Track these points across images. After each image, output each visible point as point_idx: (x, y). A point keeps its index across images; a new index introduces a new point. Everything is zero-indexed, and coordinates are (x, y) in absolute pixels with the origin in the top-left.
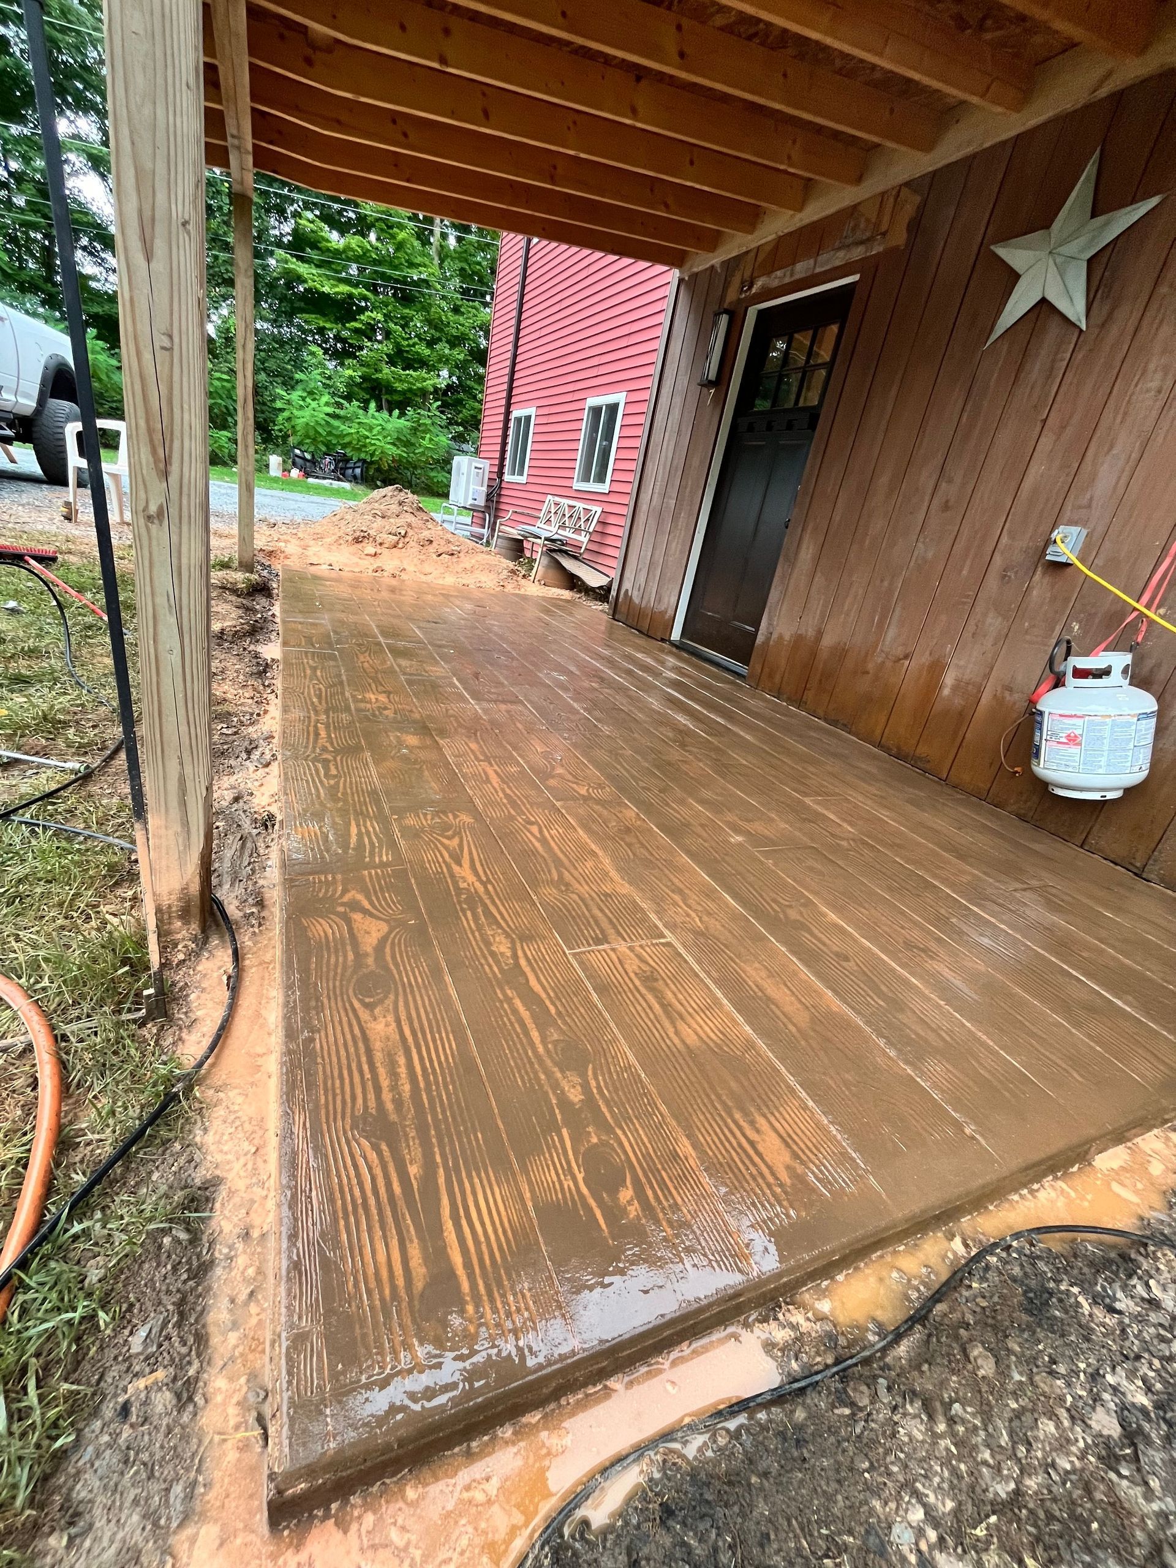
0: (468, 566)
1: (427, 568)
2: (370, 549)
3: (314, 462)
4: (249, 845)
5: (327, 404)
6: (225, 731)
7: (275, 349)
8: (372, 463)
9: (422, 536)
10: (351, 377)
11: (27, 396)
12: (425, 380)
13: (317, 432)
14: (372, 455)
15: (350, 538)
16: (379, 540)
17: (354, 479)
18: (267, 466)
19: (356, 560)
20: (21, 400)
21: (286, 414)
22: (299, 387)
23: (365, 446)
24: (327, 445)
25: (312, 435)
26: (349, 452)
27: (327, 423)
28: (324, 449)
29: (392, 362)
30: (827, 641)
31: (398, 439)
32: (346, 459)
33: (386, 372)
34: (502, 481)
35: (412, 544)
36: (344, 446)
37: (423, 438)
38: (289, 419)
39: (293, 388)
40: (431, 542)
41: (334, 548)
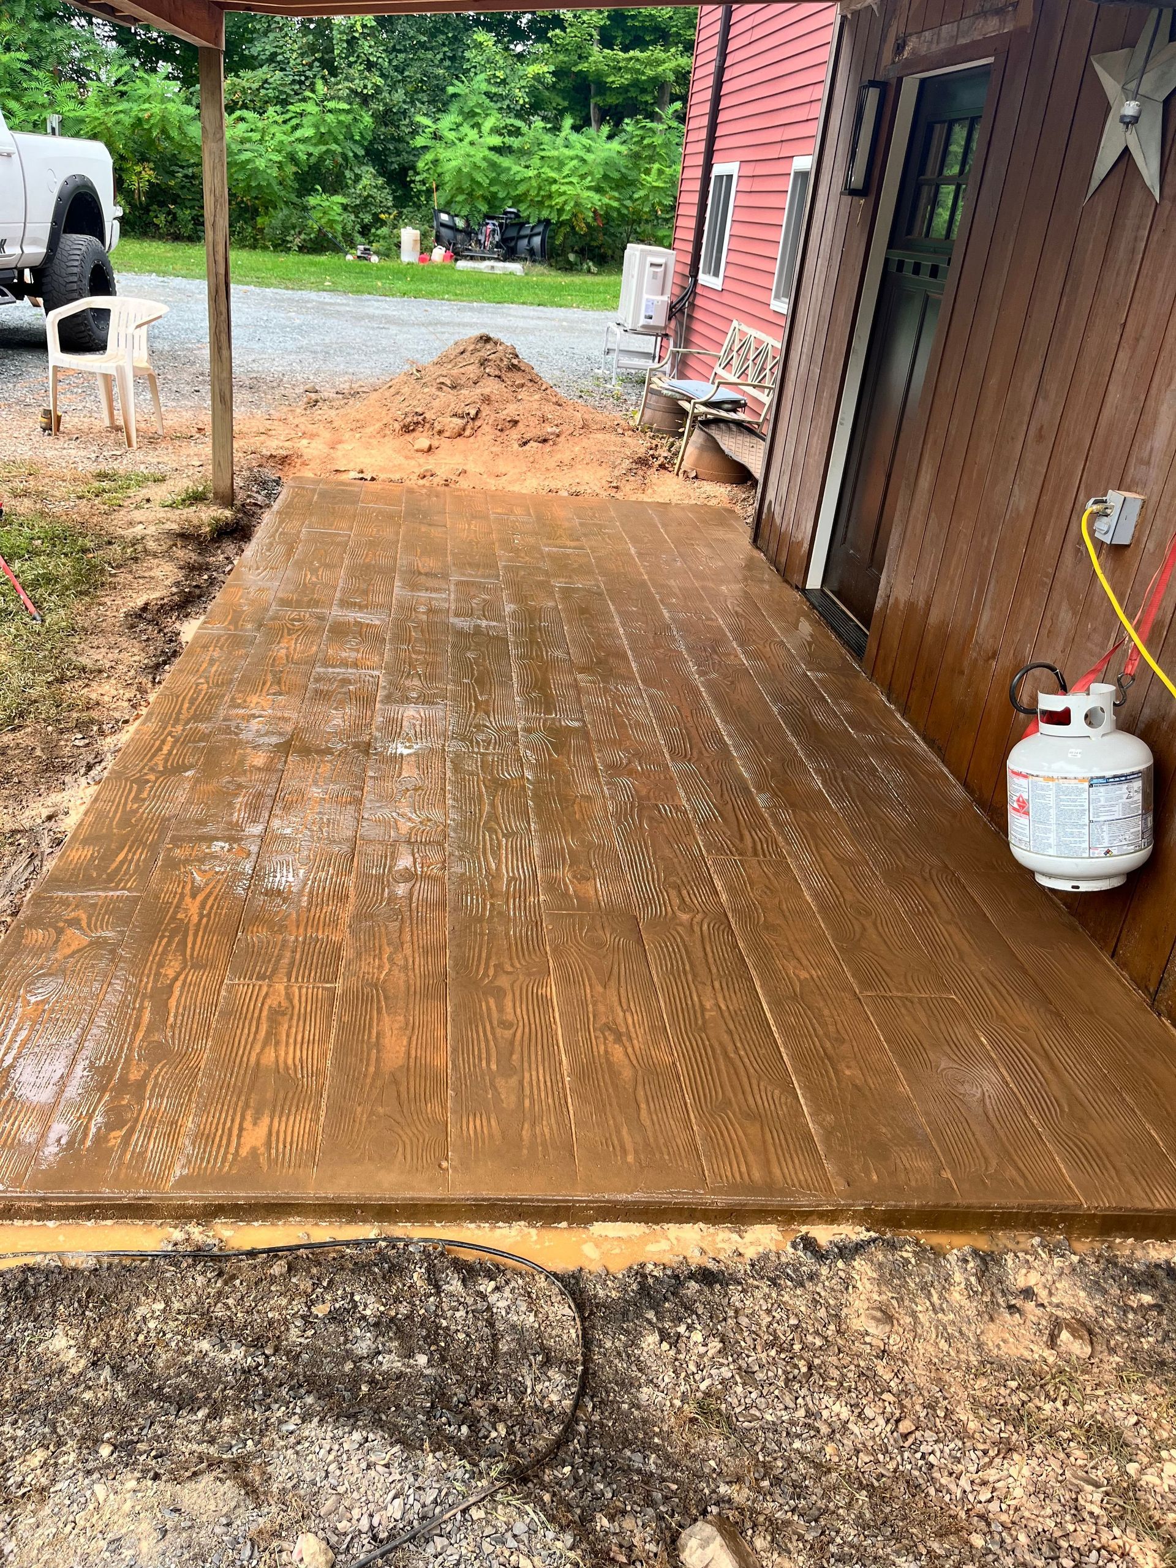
0: (566, 456)
1: (501, 466)
2: (423, 442)
3: (468, 232)
4: (37, 862)
5: (496, 131)
6: (77, 743)
7: (422, 45)
8: (562, 224)
9: (503, 415)
10: (537, 78)
11: (35, 242)
12: (659, 62)
13: (473, 180)
14: (560, 211)
15: (397, 426)
16: (438, 427)
17: (532, 255)
18: (398, 245)
19: (400, 460)
20: (28, 250)
21: (429, 156)
22: (454, 107)
23: (550, 196)
24: (492, 200)
25: (467, 187)
26: (524, 210)
27: (493, 165)
28: (484, 208)
29: (606, 42)
30: (934, 617)
31: (606, 177)
32: (519, 223)
33: (598, 57)
34: (696, 281)
35: (486, 428)
36: (518, 200)
37: (647, 172)
38: (436, 162)
39: (444, 110)
40: (516, 422)
41: (374, 442)
